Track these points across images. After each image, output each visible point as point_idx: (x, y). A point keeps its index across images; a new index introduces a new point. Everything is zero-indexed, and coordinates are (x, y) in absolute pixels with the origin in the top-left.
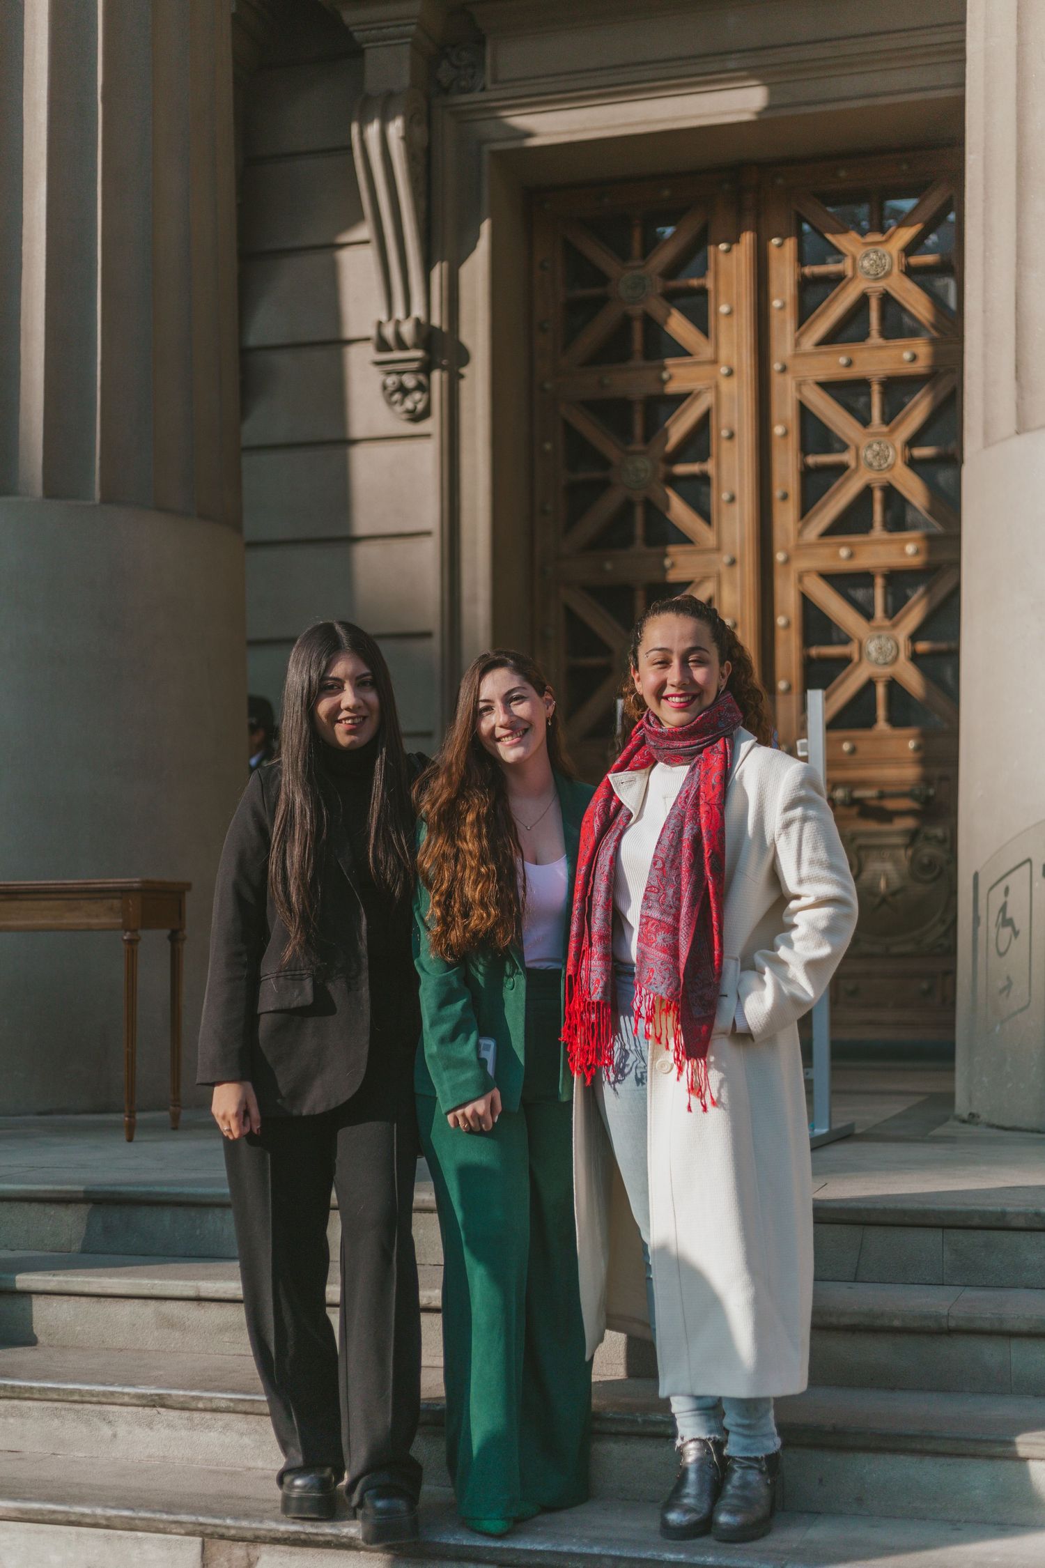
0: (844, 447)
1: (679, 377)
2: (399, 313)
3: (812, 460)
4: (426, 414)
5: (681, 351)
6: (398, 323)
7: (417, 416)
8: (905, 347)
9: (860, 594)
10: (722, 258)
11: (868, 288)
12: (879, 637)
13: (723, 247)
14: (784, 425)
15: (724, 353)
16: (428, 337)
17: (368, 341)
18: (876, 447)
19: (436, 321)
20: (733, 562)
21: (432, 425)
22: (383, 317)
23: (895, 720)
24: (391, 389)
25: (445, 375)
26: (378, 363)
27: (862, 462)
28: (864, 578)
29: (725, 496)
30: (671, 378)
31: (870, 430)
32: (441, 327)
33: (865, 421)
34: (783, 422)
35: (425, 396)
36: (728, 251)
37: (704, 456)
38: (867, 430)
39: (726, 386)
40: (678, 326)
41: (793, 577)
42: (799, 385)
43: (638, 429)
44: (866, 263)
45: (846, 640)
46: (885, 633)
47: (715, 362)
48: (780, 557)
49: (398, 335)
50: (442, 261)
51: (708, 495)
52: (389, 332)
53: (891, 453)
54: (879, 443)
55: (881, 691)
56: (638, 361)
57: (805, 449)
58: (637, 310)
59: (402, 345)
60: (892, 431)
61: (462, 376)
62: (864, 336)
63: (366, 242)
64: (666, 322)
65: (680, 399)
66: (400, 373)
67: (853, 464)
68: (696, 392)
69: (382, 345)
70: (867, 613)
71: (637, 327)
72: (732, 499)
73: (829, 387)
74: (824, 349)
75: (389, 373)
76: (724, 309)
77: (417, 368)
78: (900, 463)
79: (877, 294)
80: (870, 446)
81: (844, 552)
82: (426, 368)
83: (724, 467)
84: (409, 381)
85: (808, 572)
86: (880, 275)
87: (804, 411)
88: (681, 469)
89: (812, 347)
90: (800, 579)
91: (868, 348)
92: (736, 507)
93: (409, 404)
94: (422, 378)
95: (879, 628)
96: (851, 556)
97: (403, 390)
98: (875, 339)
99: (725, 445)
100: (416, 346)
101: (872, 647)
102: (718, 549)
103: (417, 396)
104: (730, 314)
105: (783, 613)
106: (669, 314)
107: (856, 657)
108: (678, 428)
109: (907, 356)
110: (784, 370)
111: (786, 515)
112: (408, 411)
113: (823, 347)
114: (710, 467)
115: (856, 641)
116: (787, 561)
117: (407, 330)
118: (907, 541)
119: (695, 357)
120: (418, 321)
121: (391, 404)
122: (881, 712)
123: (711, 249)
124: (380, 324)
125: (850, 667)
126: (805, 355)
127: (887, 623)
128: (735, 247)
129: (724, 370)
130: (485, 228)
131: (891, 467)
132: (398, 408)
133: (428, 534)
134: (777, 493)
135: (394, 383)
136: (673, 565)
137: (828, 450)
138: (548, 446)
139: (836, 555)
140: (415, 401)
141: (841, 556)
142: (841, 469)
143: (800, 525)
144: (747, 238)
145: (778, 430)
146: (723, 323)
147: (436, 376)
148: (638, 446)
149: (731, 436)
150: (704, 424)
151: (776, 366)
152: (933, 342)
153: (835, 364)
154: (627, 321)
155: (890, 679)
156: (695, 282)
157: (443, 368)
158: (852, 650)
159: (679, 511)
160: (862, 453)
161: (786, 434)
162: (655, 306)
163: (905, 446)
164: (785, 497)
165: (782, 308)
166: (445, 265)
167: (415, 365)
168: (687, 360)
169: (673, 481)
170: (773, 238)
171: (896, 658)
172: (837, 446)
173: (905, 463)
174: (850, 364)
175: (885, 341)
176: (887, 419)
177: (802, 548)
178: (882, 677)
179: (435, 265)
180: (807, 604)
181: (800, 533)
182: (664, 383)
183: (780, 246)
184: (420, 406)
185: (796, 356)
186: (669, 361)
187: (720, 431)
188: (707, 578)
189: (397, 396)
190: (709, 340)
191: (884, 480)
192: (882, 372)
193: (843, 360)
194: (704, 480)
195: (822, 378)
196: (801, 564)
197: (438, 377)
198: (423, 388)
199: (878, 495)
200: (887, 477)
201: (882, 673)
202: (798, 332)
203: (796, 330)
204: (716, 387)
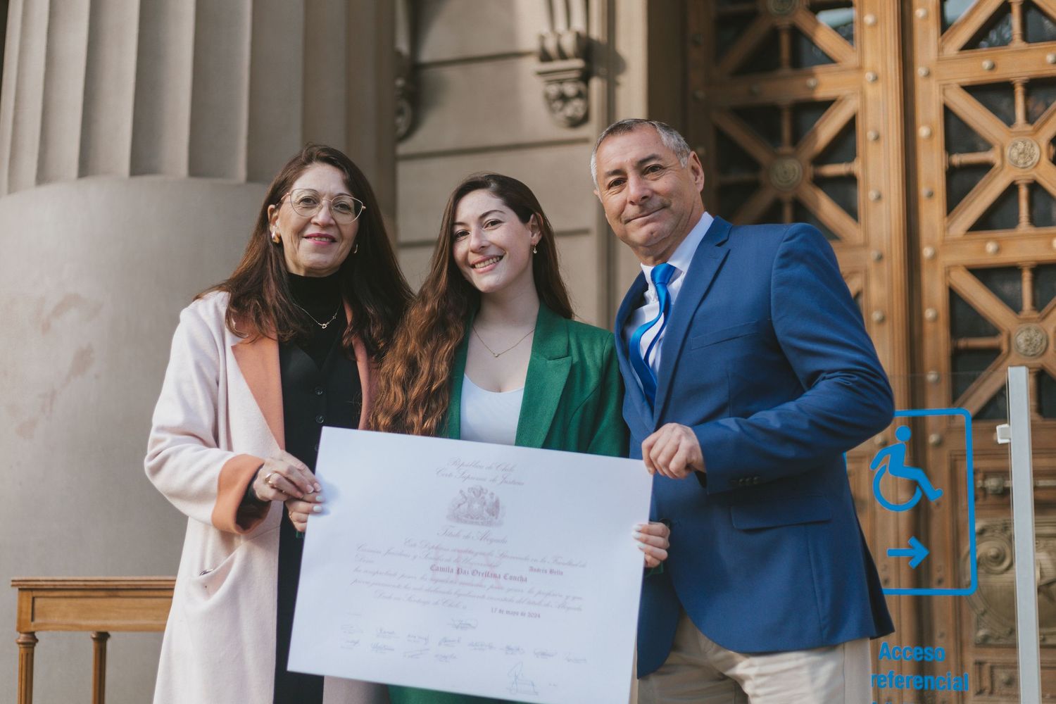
0: (988, 147)
1: (825, 83)
2: (561, 25)
3: (957, 159)
4: (584, 120)
5: (828, 60)
6: (559, 35)
7: (576, 123)
8: (1048, 51)
9: (1007, 288)
12: (1029, 329)
14: (929, 128)
15: (869, 60)
16: (586, 48)
17: (532, 55)
18: (1021, 146)
19: (595, 34)
20: (880, 258)
21: (591, 132)
22: (545, 29)
23: (1045, 411)
24: (552, 97)
25: (603, 84)
26: (541, 74)
27: (1007, 159)
28: (1013, 271)
29: (872, 195)
30: (818, 85)
31: (1015, 129)
32: (599, 40)
33: (1009, 121)
34: (927, 124)
35: (584, 103)
37: (851, 156)
38: (1011, 130)
39: (871, 91)
40: (825, 36)
41: (940, 271)
42: (943, 89)
43: (786, 133)
45: (994, 331)
46: (1033, 326)
47: (860, 69)
48: (927, 252)
49: (560, 50)
51: (855, 195)
52: (551, 45)
53: (1035, 151)
54: (1024, 143)
56: (786, 70)
57: (950, 148)
58: (784, 23)
59: (562, 55)
60: (1037, 131)
61: (618, 84)
62: (1005, 41)
64: (813, 34)
65: (825, 105)
66: (561, 82)
67: (998, 162)
68: (840, 98)
69: (545, 57)
70: (1014, 305)
71: (785, 40)
72: (879, 198)
73: (975, 90)
74: (968, 53)
75: (550, 82)
76: (868, 20)
77: (576, 77)
78: (1045, 160)
80: (1014, 145)
81: (991, 247)
82: (585, 77)
83: (871, 166)
84: (570, 89)
85: (955, 266)
87: (948, 112)
88: (832, 170)
89: (956, 52)
90: (947, 273)
91: (1013, 52)
92: (883, 206)
93: (568, 111)
94: (582, 86)
95: (1027, 320)
96: (998, 250)
97: (563, 98)
98: (1018, 43)
99: (871, 147)
100: (577, 56)
101: (1020, 339)
102: (865, 245)
103: (577, 103)
104: (875, 24)
105: (931, 306)
107: (1005, 348)
108: (827, 129)
109: (1050, 58)
110: (928, 74)
111: (932, 212)
112: (568, 118)
113: (966, 51)
114: (856, 167)
115: (1004, 333)
116: (934, 257)
117: (569, 43)
119: (840, 64)
120: (578, 36)
121: (552, 111)
122: (1032, 403)
124: (542, 37)
125: (1000, 359)
126: (950, 60)
127: (1036, 315)
129: (869, 76)
131: (1036, 165)
132: (560, 116)
133: (584, 232)
134: (923, 191)
135: (555, 92)
137: (973, 149)
139: (983, 250)
140: (575, 108)
141: (989, 250)
142: (986, 167)
143: (946, 219)
145: (923, 132)
146: (868, 33)
147: (595, 83)
148: (787, 149)
149: (877, 138)
150: (850, 127)
151: (920, 71)
153: (980, 67)
154: (775, 33)
155: (1039, 370)
157: (599, 75)
158: (1001, 341)
159: (828, 209)
160: (1007, 152)
161: (931, 135)
162: (803, 19)
163: (1049, 144)
164: (931, 195)
165: (926, 17)
167: (574, 75)
168: (832, 67)
169: (821, 182)
171: (1045, 350)
172: (981, 145)
173: (1050, 160)
174: (993, 67)
175: (1027, 45)
176: (1030, 118)
177: (948, 244)
178: (1031, 368)
180: (954, 297)
181: (946, 229)
182: (813, 89)
184: (581, 113)
185: (940, 60)
186: (819, 69)
187: (866, 133)
188: (854, 273)
189: (558, 104)
190: (855, 48)
191: (1030, 178)
192: (1024, 74)
193: (986, 64)
194: (851, 179)
195: (967, 79)
196: (948, 259)
197: (596, 85)
198: (581, 95)
199: (1023, 192)
200: (1033, 174)
201: (1031, 364)
202: (941, 39)
203: (939, 37)
204: (862, 93)
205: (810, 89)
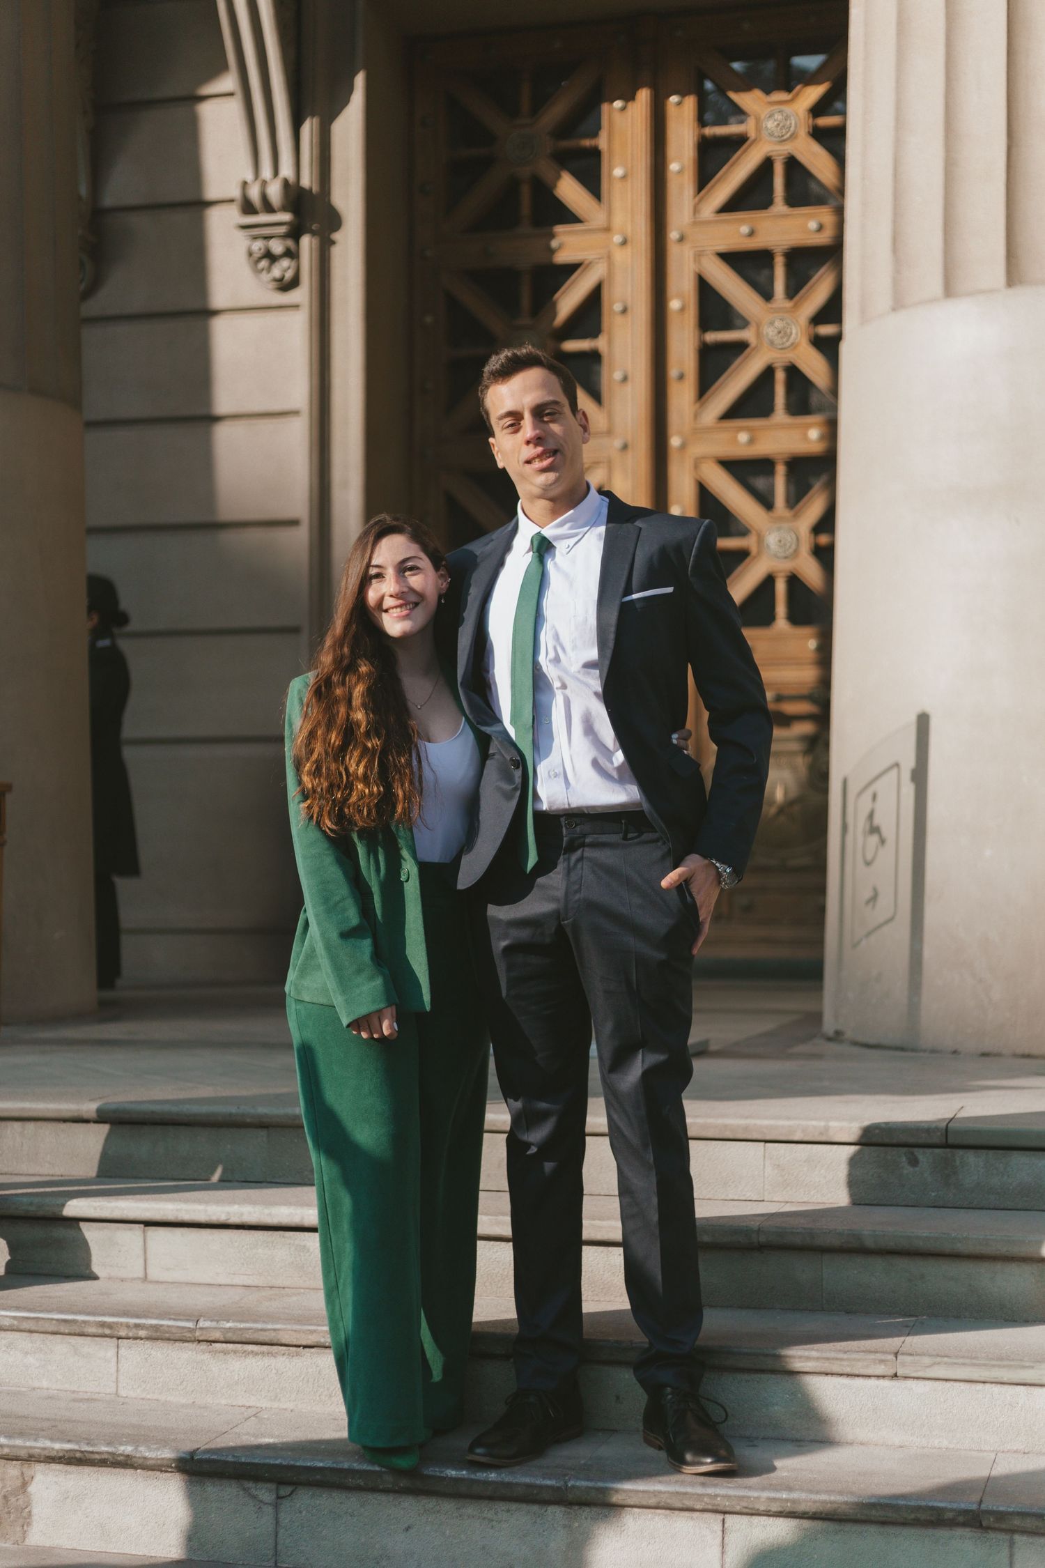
0: (745, 324)
1: (567, 246)
2: (267, 172)
3: (712, 337)
4: (294, 283)
5: (569, 217)
6: (264, 183)
7: (285, 285)
8: (811, 216)
9: (760, 483)
10: (617, 117)
11: (772, 151)
12: (779, 529)
13: (618, 104)
14: (682, 300)
15: (619, 220)
16: (296, 198)
17: (232, 203)
18: (778, 324)
19: (306, 182)
20: (625, 447)
21: (302, 295)
22: (249, 177)
23: (795, 618)
24: (257, 255)
25: (316, 241)
26: (244, 228)
27: (763, 340)
28: (764, 466)
29: (618, 375)
30: (560, 247)
31: (773, 305)
32: (311, 189)
33: (767, 295)
34: (680, 296)
35: (293, 264)
36: (623, 109)
37: (595, 332)
38: (769, 305)
39: (620, 256)
40: (569, 190)
41: (688, 464)
42: (698, 256)
43: (526, 301)
44: (770, 124)
45: (744, 532)
46: (786, 525)
47: (608, 229)
48: (675, 442)
49: (264, 198)
50: (313, 116)
51: (599, 374)
52: (254, 193)
53: (794, 331)
54: (782, 320)
55: (781, 587)
56: (527, 228)
57: (704, 324)
58: (525, 173)
59: (268, 208)
60: (796, 306)
61: (333, 243)
62: (767, 203)
63: (231, 94)
64: (555, 186)
65: (569, 270)
66: (267, 238)
67: (753, 342)
68: (586, 262)
69: (248, 207)
70: (766, 502)
71: (525, 192)
72: (625, 379)
73: (731, 258)
74: (725, 216)
75: (255, 238)
76: (618, 172)
77: (284, 233)
78: (803, 341)
79: (782, 157)
80: (772, 323)
81: (743, 437)
82: (295, 233)
83: (617, 342)
84: (277, 247)
85: (706, 458)
86: (785, 137)
87: (702, 283)
88: (571, 346)
89: (713, 215)
90: (696, 466)
91: (775, 216)
92: (629, 388)
93: (276, 272)
94: (290, 243)
95: (781, 519)
96: (752, 441)
97: (270, 257)
98: (779, 206)
99: (619, 320)
100: (284, 209)
101: (772, 540)
102: (609, 432)
103: (285, 263)
104: (624, 177)
105: (678, 502)
106: (558, 177)
107: (754, 550)
108: (568, 301)
109: (813, 225)
110: (682, 239)
111: (682, 396)
112: (275, 280)
113: (724, 214)
114: (601, 343)
115: (754, 532)
116: (683, 447)
117: (275, 192)
118: (809, 426)
119: (586, 224)
120: (286, 183)
121: (258, 272)
122: (781, 609)
123: (605, 107)
124: (245, 184)
125: (747, 560)
126: (707, 223)
127: (789, 513)
128: (630, 104)
129: (617, 239)
130: (360, 80)
131: (794, 346)
132: (265, 277)
133: (295, 413)
134: (673, 372)
135: (260, 249)
137: (727, 326)
138: (429, 319)
139: (735, 440)
140: (283, 268)
141: (741, 441)
142: (740, 347)
143: (698, 405)
144: (644, 95)
145: (674, 304)
146: (617, 188)
147: (306, 241)
148: (525, 321)
149: (624, 311)
150: (594, 300)
151: (673, 235)
152: (838, 212)
153: (736, 233)
154: (514, 184)
155: (789, 574)
156: (587, 143)
157: (313, 233)
158: (749, 542)
160: (764, 330)
161: (682, 309)
162: (544, 168)
163: (808, 322)
164: (681, 377)
165: (680, 172)
166: (316, 121)
167: (282, 230)
168: (577, 227)
170: (671, 96)
171: (796, 553)
172: (738, 322)
173: (810, 341)
174: (752, 234)
175: (791, 209)
176: (792, 292)
177: (699, 432)
178: (781, 572)
179: (305, 120)
180: (704, 494)
181: (696, 416)
183: (679, 104)
184: (289, 275)
185: (696, 223)
186: (559, 229)
187: (612, 305)
188: (596, 463)
189: (264, 263)
190: (602, 205)
191: (787, 360)
192: (784, 243)
193: (745, 229)
194: (594, 357)
195: (723, 248)
196: (697, 450)
197: (307, 243)
198: (291, 254)
199: (780, 376)
200: (791, 356)
201: (782, 567)
202: (697, 199)
203: (695, 197)
204: (609, 257)
205: (552, 252)
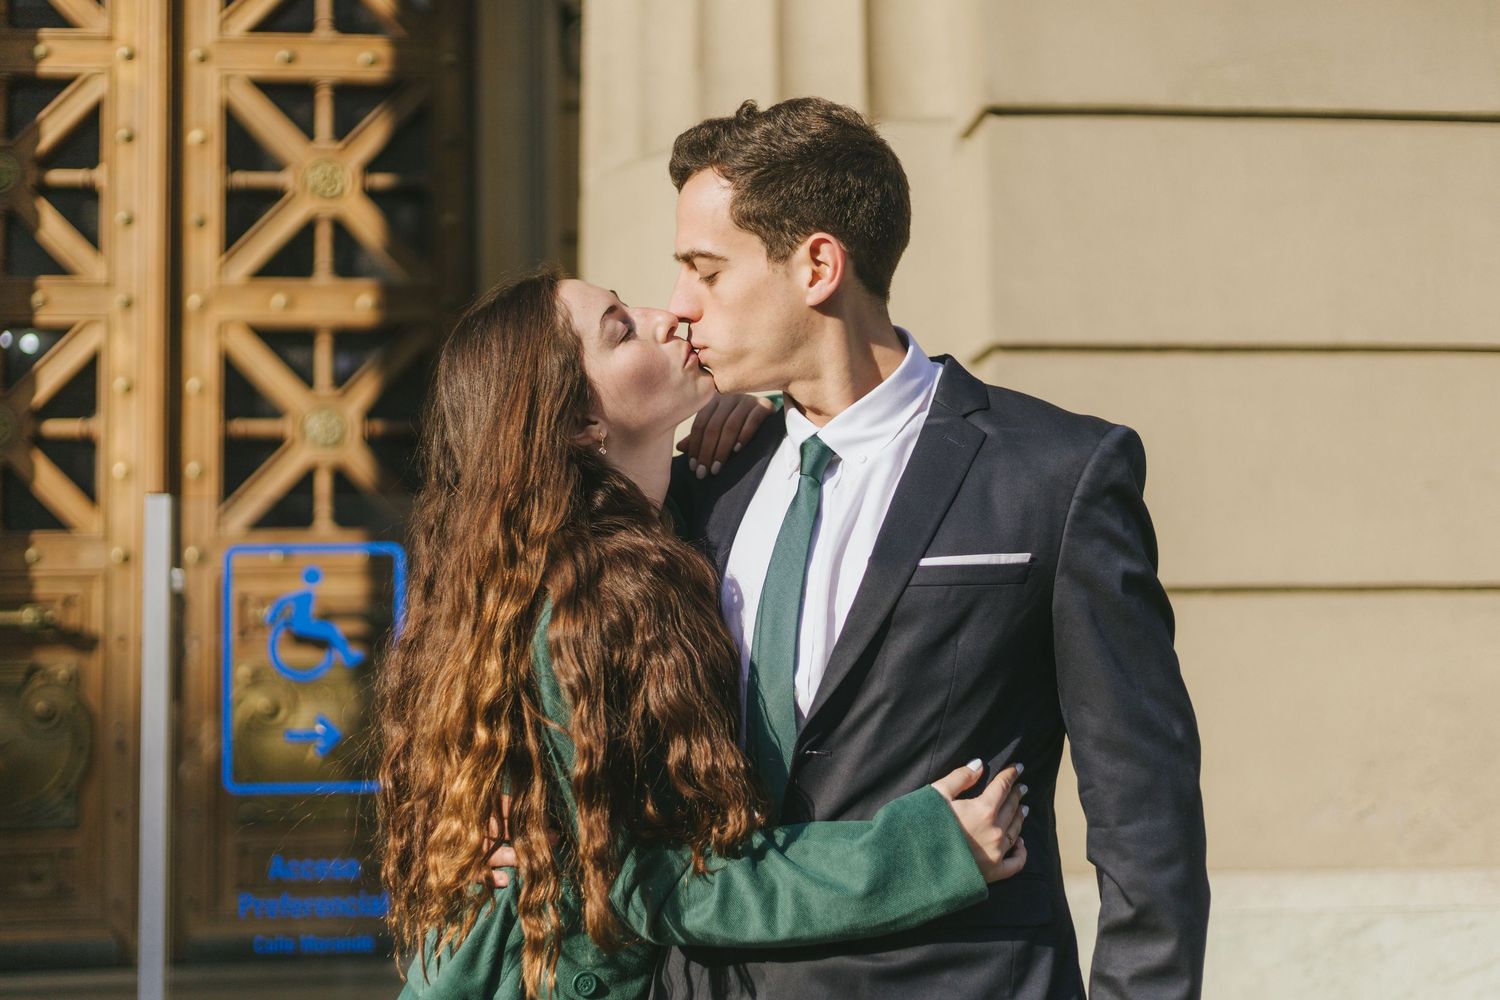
0: (278, 166)
1: (55, 54)
3: (244, 179)
8: (363, 47)
9: (297, 355)
12: (322, 411)
14: (203, 131)
15: (123, 29)
18: (323, 168)
20: (128, 304)
23: (344, 517)
27: (306, 186)
28: (301, 336)
29: (121, 215)
30: (46, 55)
31: (316, 145)
33: (308, 131)
34: (201, 126)
37: (92, 160)
38: (311, 144)
39: (126, 73)
41: (210, 330)
42: (226, 79)
45: (275, 413)
46: (329, 407)
47: (109, 39)
48: (192, 301)
51: (96, 213)
53: (343, 178)
54: (326, 164)
55: (323, 485)
57: (231, 163)
60: (345, 150)
62: (309, 26)
65: (59, 85)
67: (292, 189)
68: (82, 76)
70: (306, 376)
72: (129, 221)
73: (268, 88)
74: (259, 36)
78: (356, 188)
80: (316, 164)
81: (279, 299)
83: (121, 175)
85: (232, 323)
87: (228, 115)
88: (58, 176)
89: (243, 34)
90: (222, 328)
91: (318, 41)
92: (135, 233)
95: (323, 399)
96: (290, 305)
98: (324, 31)
99: (122, 150)
101: (315, 425)
102: (108, 285)
105: (195, 374)
107: (290, 437)
108: (56, 122)
109: (364, 57)
110: (204, 58)
111: (203, 246)
113: (257, 34)
114: (99, 176)
115: (290, 415)
116: (204, 307)
118: (359, 291)
119: (80, 29)
122: (323, 506)
125: (281, 449)
126: (236, 42)
127: (333, 393)
129: (121, 51)
131: (343, 196)
134: (191, 215)
136: (45, 303)
137: (257, 167)
139: (270, 302)
141: (279, 304)
142: (275, 193)
143: (223, 258)
145: (193, 136)
149: (130, 139)
150: (91, 122)
151: (192, 53)
152: (397, 44)
153: (274, 58)
155: (333, 467)
158: (283, 427)
159: (54, 230)
160: (306, 174)
161: (204, 142)
163: (363, 168)
164: (202, 224)
168: (69, 32)
169: (48, 191)
171: (342, 441)
172: (271, 162)
173: (364, 191)
174: (290, 60)
175: (339, 36)
176: (338, 132)
177: (223, 292)
178: (323, 465)
181: (221, 271)
182: (39, 60)
185: (222, 42)
186: (45, 32)
187: (113, 129)
188: (91, 322)
190: (104, 13)
191: (332, 213)
192: (331, 71)
193: (284, 53)
194: (90, 193)
195: (258, 72)
196: (222, 311)
199: (323, 231)
200: (336, 208)
201: (326, 458)
202: (225, 13)
203: (221, 10)
204: (110, 71)
205: (35, 61)
